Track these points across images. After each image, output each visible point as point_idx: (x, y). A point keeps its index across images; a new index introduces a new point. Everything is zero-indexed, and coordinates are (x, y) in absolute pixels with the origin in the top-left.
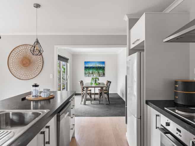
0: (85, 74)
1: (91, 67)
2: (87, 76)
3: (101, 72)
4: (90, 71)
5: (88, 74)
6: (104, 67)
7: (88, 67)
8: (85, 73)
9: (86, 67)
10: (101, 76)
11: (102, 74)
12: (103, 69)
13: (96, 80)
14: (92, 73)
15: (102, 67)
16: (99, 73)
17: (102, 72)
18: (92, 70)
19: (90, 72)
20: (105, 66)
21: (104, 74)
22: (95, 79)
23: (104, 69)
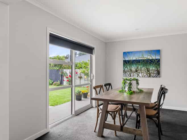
0: (124, 72)
1: (135, 60)
2: (127, 75)
3: (152, 68)
4: (133, 67)
5: (128, 73)
6: (159, 61)
7: (129, 61)
8: (124, 70)
9: (126, 61)
10: (153, 77)
11: (156, 72)
12: (157, 63)
13: (130, 84)
14: (136, 71)
15: (155, 60)
16: (148, 71)
17: (154, 69)
18: (136, 65)
19: (133, 69)
20: (160, 57)
21: (159, 73)
22: (129, 82)
23: (159, 64)
